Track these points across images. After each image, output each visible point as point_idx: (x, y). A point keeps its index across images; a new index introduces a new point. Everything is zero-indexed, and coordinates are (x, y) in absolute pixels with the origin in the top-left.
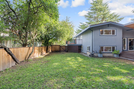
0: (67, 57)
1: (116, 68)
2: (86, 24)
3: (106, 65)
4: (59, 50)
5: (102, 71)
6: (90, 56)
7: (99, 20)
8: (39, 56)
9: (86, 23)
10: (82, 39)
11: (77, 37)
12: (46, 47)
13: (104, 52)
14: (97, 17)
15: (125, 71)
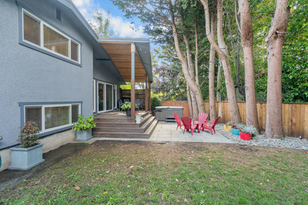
13: (43, 130)
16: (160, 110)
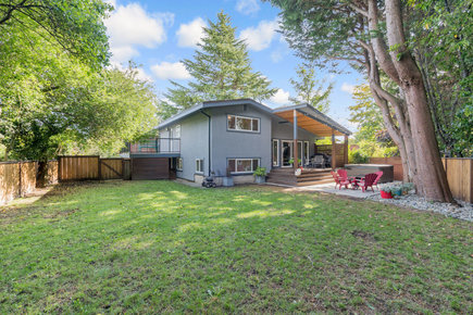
0: (136, 192)
1: (255, 201)
2: (191, 88)
3: (238, 199)
4: (96, 175)
5: (230, 209)
6: (203, 184)
7: (228, 85)
8: (7, 199)
9: (191, 84)
10: (178, 136)
11: (160, 129)
12: (36, 165)
13: (237, 172)
14: (222, 76)
15: (265, 204)
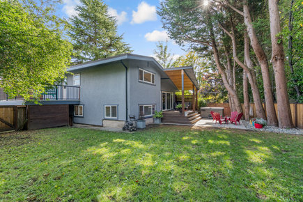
10: (77, 84)
16: (204, 110)
